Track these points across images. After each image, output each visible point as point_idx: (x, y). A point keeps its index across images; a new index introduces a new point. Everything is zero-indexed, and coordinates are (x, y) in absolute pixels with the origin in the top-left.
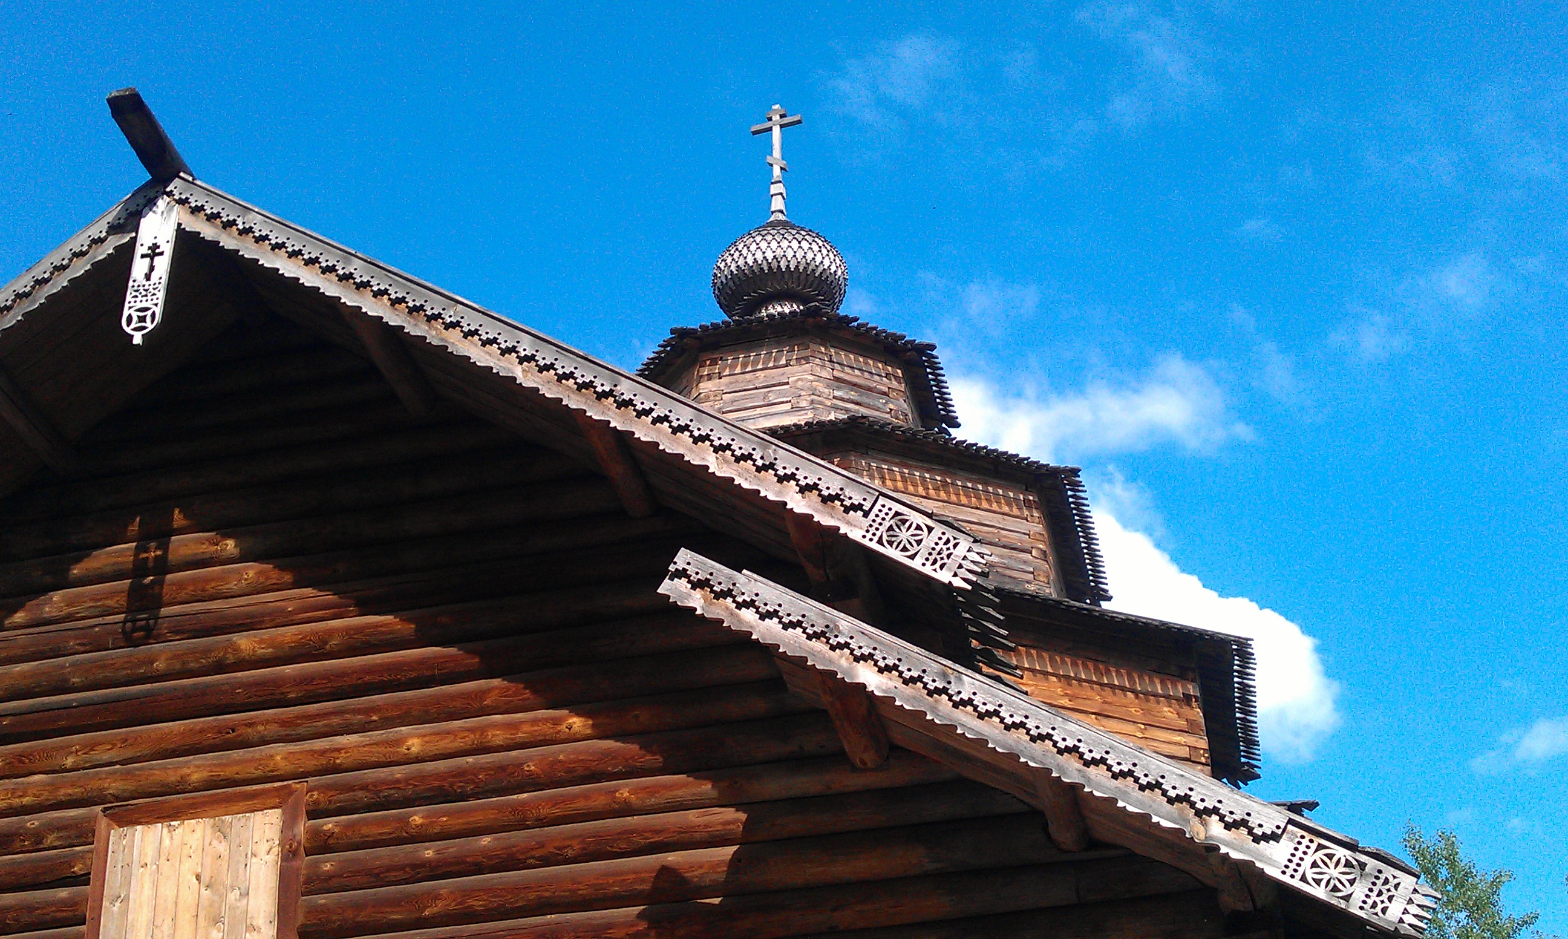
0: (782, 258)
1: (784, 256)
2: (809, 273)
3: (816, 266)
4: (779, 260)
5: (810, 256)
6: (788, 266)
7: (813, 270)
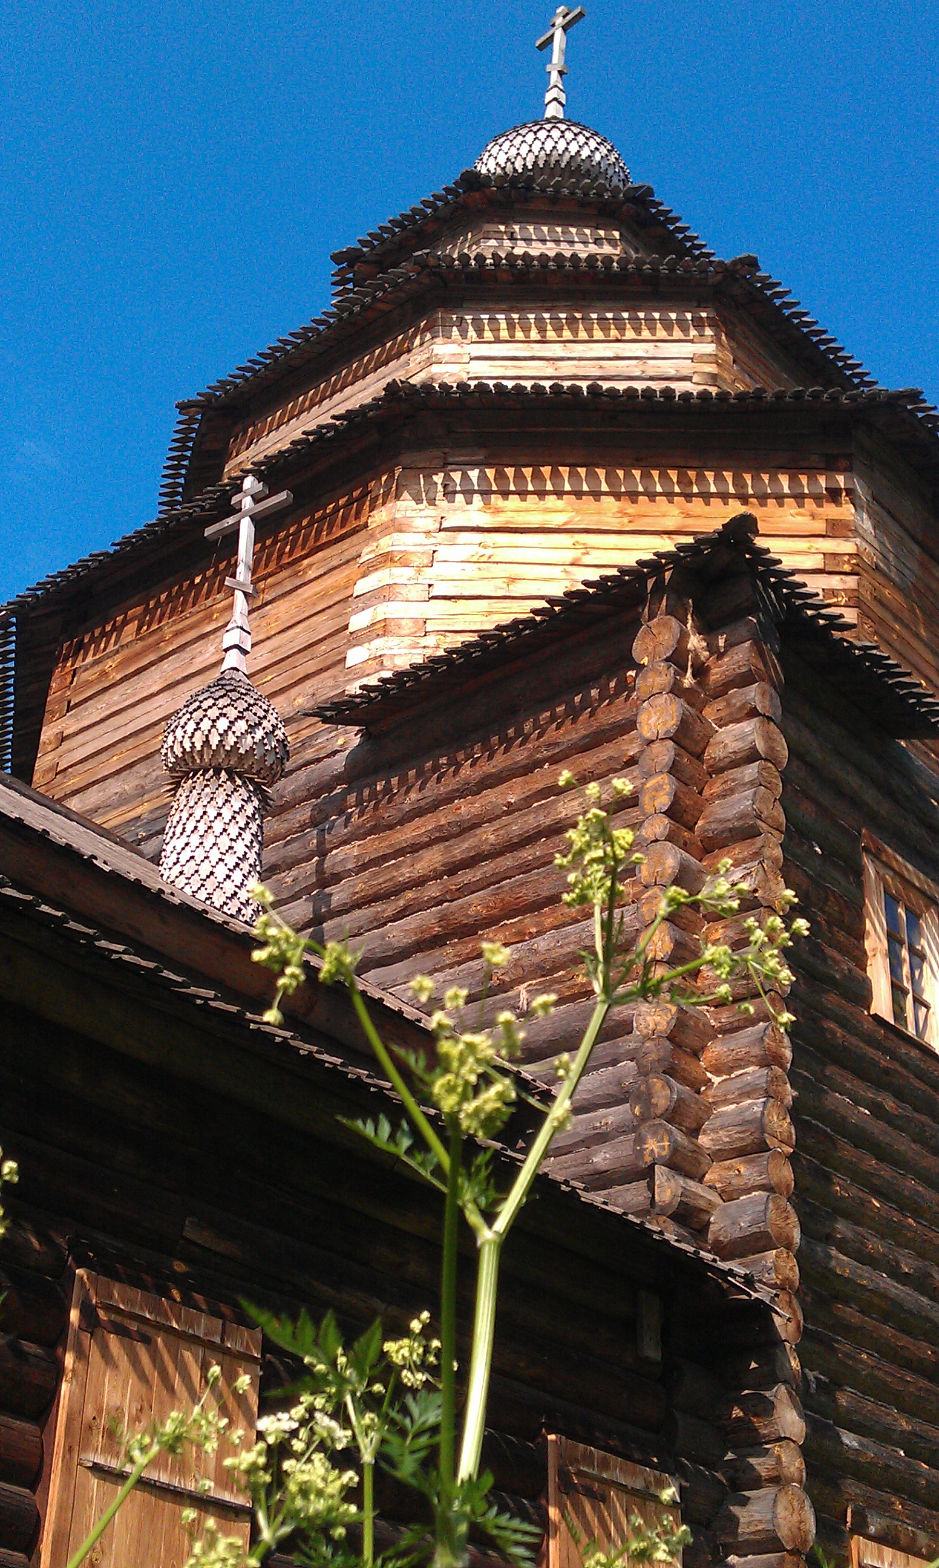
0: (516, 158)
1: (518, 154)
2: (552, 166)
3: (559, 155)
4: (513, 160)
5: (548, 146)
6: (524, 165)
7: (557, 161)
